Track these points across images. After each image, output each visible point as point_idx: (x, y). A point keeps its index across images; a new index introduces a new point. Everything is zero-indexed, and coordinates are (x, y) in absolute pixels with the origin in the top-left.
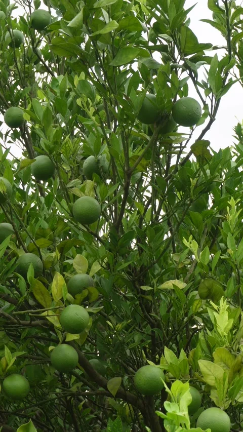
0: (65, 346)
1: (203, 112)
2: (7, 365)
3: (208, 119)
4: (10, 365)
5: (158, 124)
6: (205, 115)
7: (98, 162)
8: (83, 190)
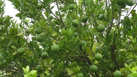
0: (94, 65)
1: (134, 2)
2: (78, 70)
3: (135, 4)
4: (79, 70)
5: (122, 5)
6: (135, 3)
7: (104, 16)
8: (100, 23)
